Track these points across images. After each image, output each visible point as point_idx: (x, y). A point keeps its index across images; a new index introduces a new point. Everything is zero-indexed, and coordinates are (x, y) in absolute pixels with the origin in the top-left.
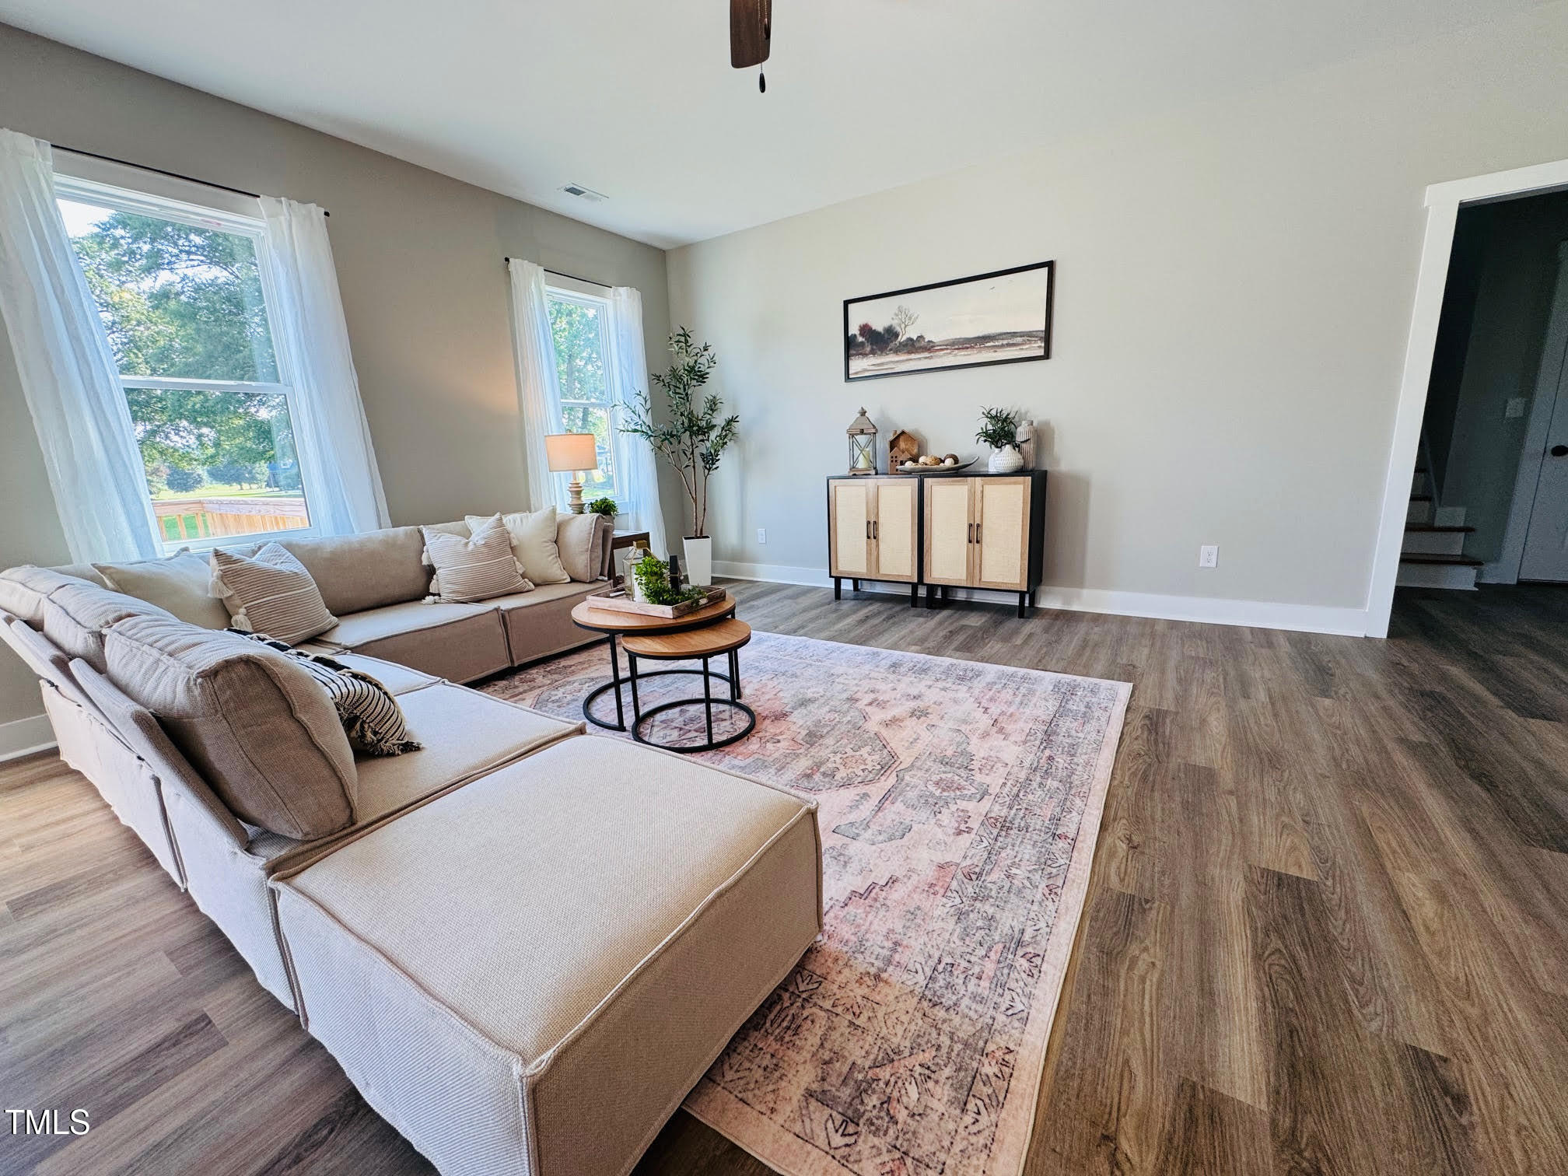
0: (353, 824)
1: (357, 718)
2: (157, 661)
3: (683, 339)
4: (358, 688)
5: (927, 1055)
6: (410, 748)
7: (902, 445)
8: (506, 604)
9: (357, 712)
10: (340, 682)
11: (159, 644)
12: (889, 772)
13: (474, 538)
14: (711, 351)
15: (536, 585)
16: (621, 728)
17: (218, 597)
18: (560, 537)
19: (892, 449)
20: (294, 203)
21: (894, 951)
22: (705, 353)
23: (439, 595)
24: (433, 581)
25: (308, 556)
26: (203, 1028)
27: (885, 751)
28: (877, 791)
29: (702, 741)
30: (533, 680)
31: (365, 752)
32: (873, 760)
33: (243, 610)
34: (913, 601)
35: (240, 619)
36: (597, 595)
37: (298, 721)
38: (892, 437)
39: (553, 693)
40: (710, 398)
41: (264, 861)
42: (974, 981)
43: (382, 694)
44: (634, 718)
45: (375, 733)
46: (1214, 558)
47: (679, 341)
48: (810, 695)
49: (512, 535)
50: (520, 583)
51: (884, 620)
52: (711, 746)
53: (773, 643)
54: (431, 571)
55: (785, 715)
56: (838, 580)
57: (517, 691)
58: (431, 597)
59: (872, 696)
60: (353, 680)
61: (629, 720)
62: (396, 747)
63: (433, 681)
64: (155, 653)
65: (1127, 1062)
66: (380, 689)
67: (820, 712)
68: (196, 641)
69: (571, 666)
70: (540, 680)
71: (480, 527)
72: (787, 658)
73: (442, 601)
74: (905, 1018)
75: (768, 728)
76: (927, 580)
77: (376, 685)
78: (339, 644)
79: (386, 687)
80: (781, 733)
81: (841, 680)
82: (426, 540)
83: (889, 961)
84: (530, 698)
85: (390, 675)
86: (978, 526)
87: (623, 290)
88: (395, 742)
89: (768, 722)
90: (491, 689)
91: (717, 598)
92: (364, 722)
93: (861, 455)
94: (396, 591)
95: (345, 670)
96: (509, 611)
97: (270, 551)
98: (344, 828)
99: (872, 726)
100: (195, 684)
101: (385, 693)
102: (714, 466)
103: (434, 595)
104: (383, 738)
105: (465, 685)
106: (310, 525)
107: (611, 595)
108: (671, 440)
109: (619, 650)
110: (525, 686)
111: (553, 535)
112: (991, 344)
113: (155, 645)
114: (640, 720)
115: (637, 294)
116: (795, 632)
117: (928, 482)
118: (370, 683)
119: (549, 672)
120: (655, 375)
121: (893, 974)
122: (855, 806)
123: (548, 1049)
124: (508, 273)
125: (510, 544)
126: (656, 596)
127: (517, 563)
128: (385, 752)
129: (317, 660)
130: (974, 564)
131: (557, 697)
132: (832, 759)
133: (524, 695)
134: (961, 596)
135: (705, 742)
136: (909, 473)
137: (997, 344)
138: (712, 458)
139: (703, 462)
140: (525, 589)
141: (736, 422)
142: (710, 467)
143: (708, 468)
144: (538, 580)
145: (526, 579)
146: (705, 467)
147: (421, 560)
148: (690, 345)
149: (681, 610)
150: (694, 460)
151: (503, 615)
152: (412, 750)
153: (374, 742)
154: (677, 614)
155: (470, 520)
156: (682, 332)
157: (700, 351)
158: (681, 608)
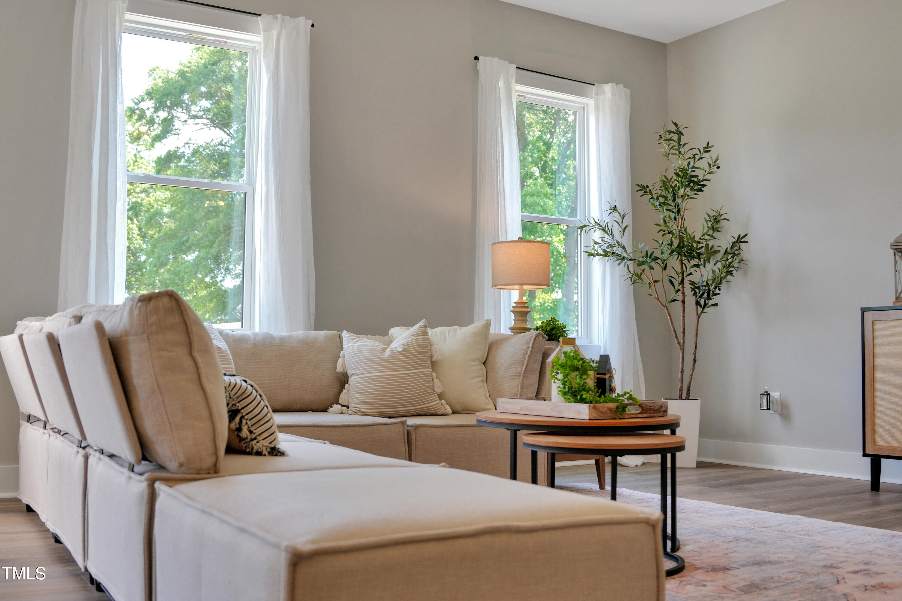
1: (237, 411)
3: (675, 137)
6: (276, 452)
9: (240, 406)
13: (393, 345)
14: (713, 154)
15: (455, 410)
18: (490, 358)
20: (287, 18)
22: (704, 155)
23: (348, 407)
24: (344, 391)
40: (712, 214)
41: (147, 478)
45: (251, 432)
47: (671, 140)
49: (434, 348)
50: (435, 403)
54: (343, 379)
58: (339, 406)
62: (264, 448)
73: (350, 414)
87: (608, 88)
88: (265, 444)
89: (702, 575)
91: (658, 409)
92: (243, 417)
96: (416, 429)
102: (711, 302)
103: (343, 404)
104: (255, 439)
108: (653, 264)
111: (481, 354)
115: (624, 91)
124: (476, 70)
125: (431, 357)
126: (575, 393)
127: (436, 380)
128: (255, 450)
138: (709, 290)
139: (695, 294)
140: (441, 412)
141: (746, 242)
142: (705, 304)
143: (702, 304)
144: (459, 408)
145: (443, 401)
146: (698, 303)
147: (336, 368)
148: (685, 145)
149: (601, 412)
150: (683, 293)
151: (409, 433)
152: (276, 455)
153: (249, 440)
154: (595, 415)
155: (394, 331)
156: (674, 128)
157: (698, 153)
158: (604, 410)
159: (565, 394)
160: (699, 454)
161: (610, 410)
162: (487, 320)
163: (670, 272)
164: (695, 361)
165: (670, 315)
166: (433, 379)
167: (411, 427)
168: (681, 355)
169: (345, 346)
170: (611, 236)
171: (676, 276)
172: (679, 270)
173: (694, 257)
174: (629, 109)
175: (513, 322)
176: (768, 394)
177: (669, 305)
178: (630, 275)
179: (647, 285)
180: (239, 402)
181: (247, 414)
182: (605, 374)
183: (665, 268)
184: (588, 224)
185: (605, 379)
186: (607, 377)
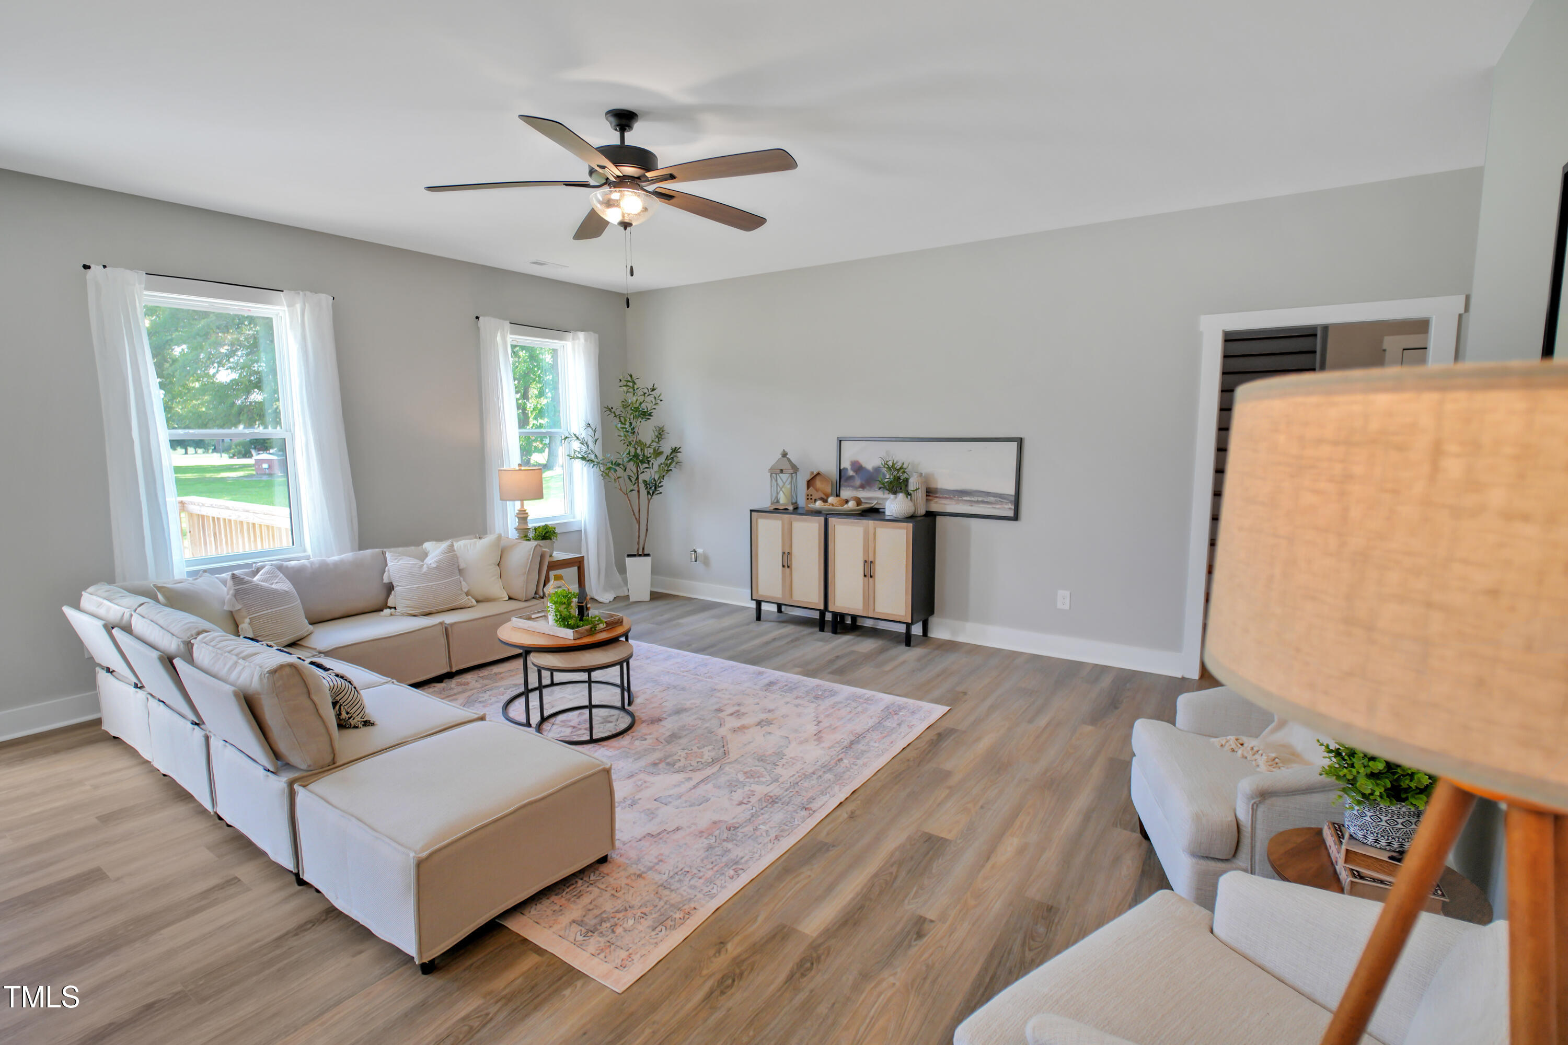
0: (334, 763)
1: (337, 702)
2: (236, 663)
4: (339, 683)
5: (648, 909)
6: (367, 723)
7: (818, 483)
8: (449, 618)
9: (338, 698)
10: (328, 679)
11: (235, 652)
12: (716, 764)
13: (429, 561)
14: (658, 391)
15: (477, 601)
16: (528, 724)
17: (231, 609)
18: (503, 560)
19: (808, 487)
20: (308, 293)
21: (657, 864)
22: (651, 394)
23: (395, 608)
24: (391, 597)
25: (295, 575)
26: (236, 882)
27: (722, 750)
28: (698, 777)
29: (587, 737)
30: (468, 684)
31: (343, 725)
32: (708, 754)
33: (247, 620)
34: (821, 624)
35: (245, 626)
36: (521, 617)
37: (312, 700)
38: (809, 478)
39: (481, 695)
40: (658, 430)
41: (286, 779)
42: (696, 879)
43: (353, 688)
44: (539, 718)
45: (348, 713)
46: (1068, 601)
47: (627, 385)
48: (688, 704)
49: (460, 559)
50: (464, 600)
51: (788, 643)
52: (592, 741)
53: (679, 660)
54: (390, 588)
55: (660, 720)
56: (759, 603)
57: (452, 692)
58: (388, 610)
59: (737, 708)
60: (336, 677)
61: (535, 718)
62: (359, 723)
63: (385, 681)
64: (235, 658)
65: (757, 916)
66: (351, 684)
67: (688, 719)
68: (256, 651)
69: (501, 673)
70: (473, 684)
71: (435, 551)
72: (685, 674)
73: (398, 614)
74: (644, 894)
75: (641, 729)
76: (831, 608)
77: (350, 682)
78: (315, 649)
79: (355, 683)
80: (650, 734)
81: (718, 694)
82: (388, 561)
83: (651, 868)
84: (462, 698)
85: (357, 674)
86: (872, 562)
87: (581, 335)
88: (359, 719)
89: (644, 724)
90: (431, 690)
91: (617, 623)
92: (341, 705)
93: (781, 492)
94: (361, 605)
95: (331, 671)
96: (452, 625)
97: (267, 573)
98: (329, 766)
99: (723, 731)
100: (265, 677)
101: (355, 688)
102: (658, 492)
103: (390, 608)
104: (352, 716)
105: (410, 685)
106: (293, 544)
107: (533, 616)
108: (617, 467)
109: (530, 665)
110: (460, 689)
111: (496, 559)
112: (968, 498)
113: (232, 652)
114: (544, 719)
115: (594, 336)
116: (703, 651)
117: (832, 521)
118: (346, 680)
119: (482, 677)
120: (608, 408)
121: (651, 875)
122: (678, 785)
123: (425, 851)
124: (478, 328)
125: (458, 566)
126: (564, 621)
127: (463, 583)
128: (353, 726)
129: (312, 663)
130: (869, 596)
131: (483, 699)
132: (679, 753)
133: (458, 696)
134: (869, 623)
135: (588, 738)
136: (818, 513)
137: (973, 499)
138: (656, 484)
139: (647, 488)
140: (468, 606)
141: (680, 452)
142: (653, 493)
143: (651, 493)
144: (480, 598)
145: (470, 597)
146: (648, 493)
147: (383, 579)
148: (637, 389)
149: (581, 633)
150: (638, 486)
151: (446, 629)
152: (369, 725)
153: (347, 719)
154: (577, 636)
155: (427, 545)
156: (629, 379)
157: (647, 392)
158: (582, 631)
159: (557, 621)
160: (652, 585)
161: (587, 630)
162: (499, 534)
163: (629, 472)
164: (647, 530)
165: (629, 500)
166: (460, 583)
167: (448, 625)
168: (637, 527)
169: (389, 564)
170: (586, 445)
171: (632, 475)
172: (635, 471)
173: (645, 463)
174: (597, 351)
175: (517, 524)
176: (695, 552)
177: (629, 494)
178: (601, 473)
179: (613, 481)
180: (337, 696)
181: (343, 703)
182: (583, 603)
183: (625, 470)
184: (570, 436)
185: (583, 606)
186: (584, 604)
